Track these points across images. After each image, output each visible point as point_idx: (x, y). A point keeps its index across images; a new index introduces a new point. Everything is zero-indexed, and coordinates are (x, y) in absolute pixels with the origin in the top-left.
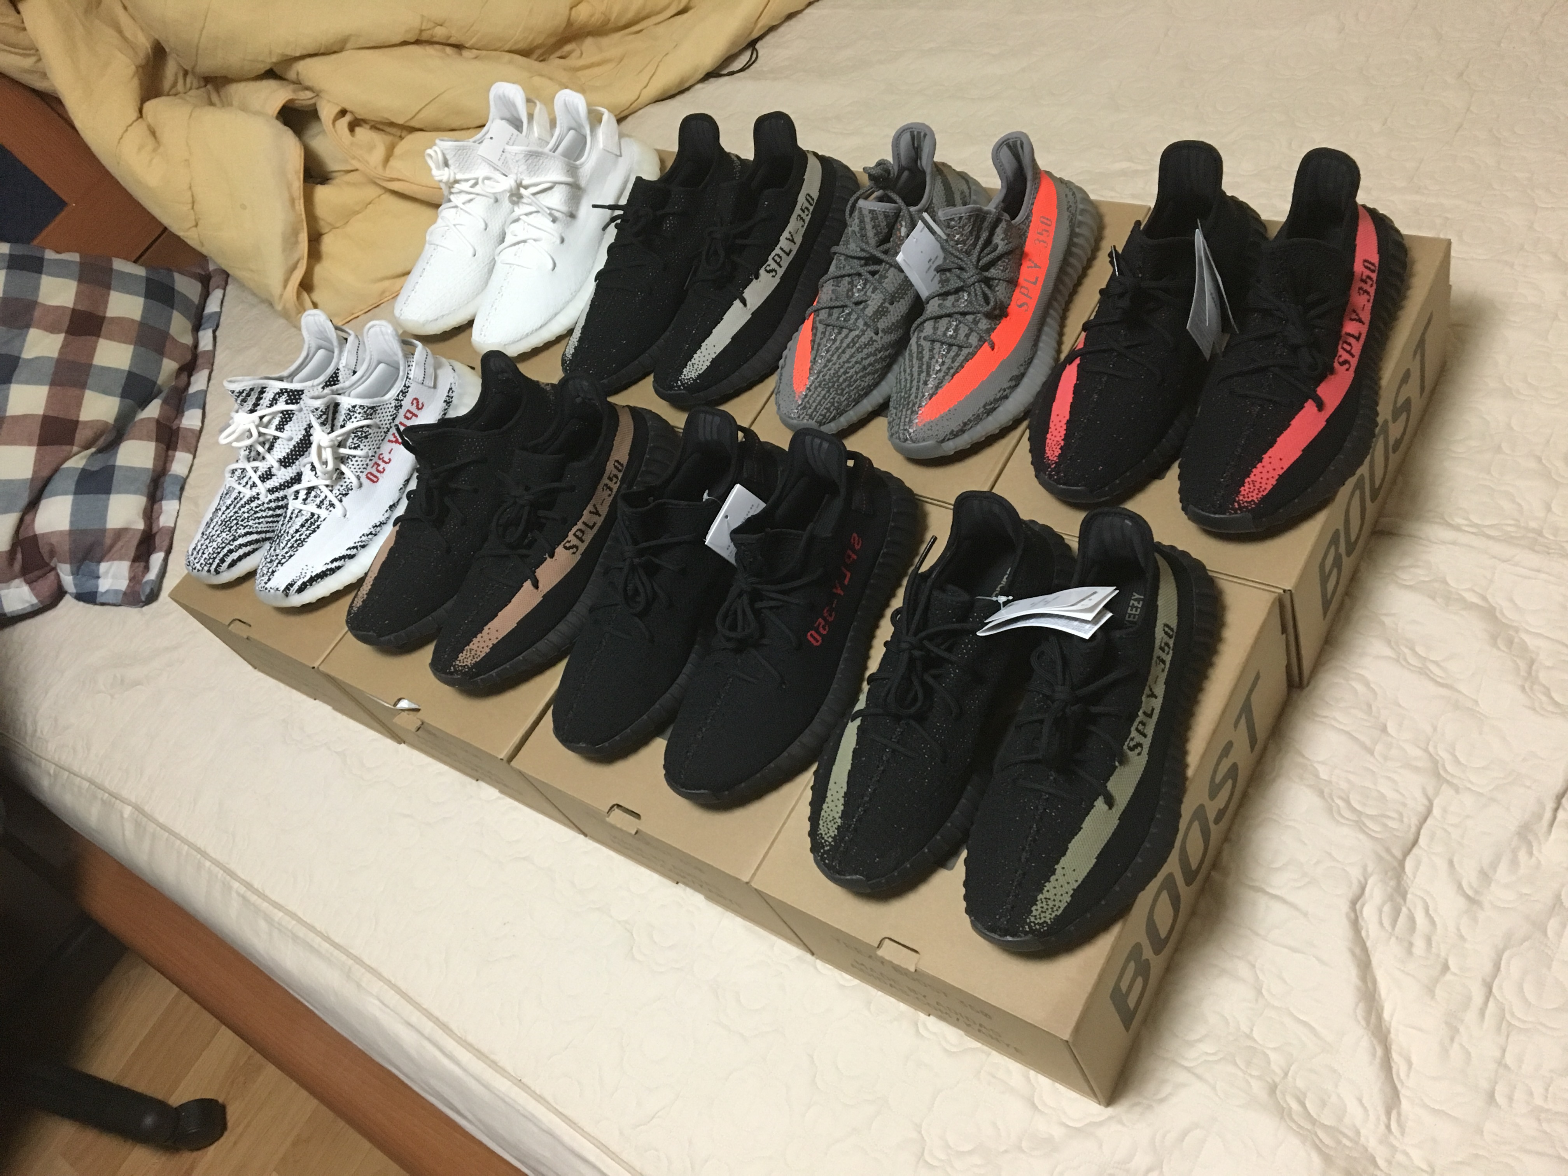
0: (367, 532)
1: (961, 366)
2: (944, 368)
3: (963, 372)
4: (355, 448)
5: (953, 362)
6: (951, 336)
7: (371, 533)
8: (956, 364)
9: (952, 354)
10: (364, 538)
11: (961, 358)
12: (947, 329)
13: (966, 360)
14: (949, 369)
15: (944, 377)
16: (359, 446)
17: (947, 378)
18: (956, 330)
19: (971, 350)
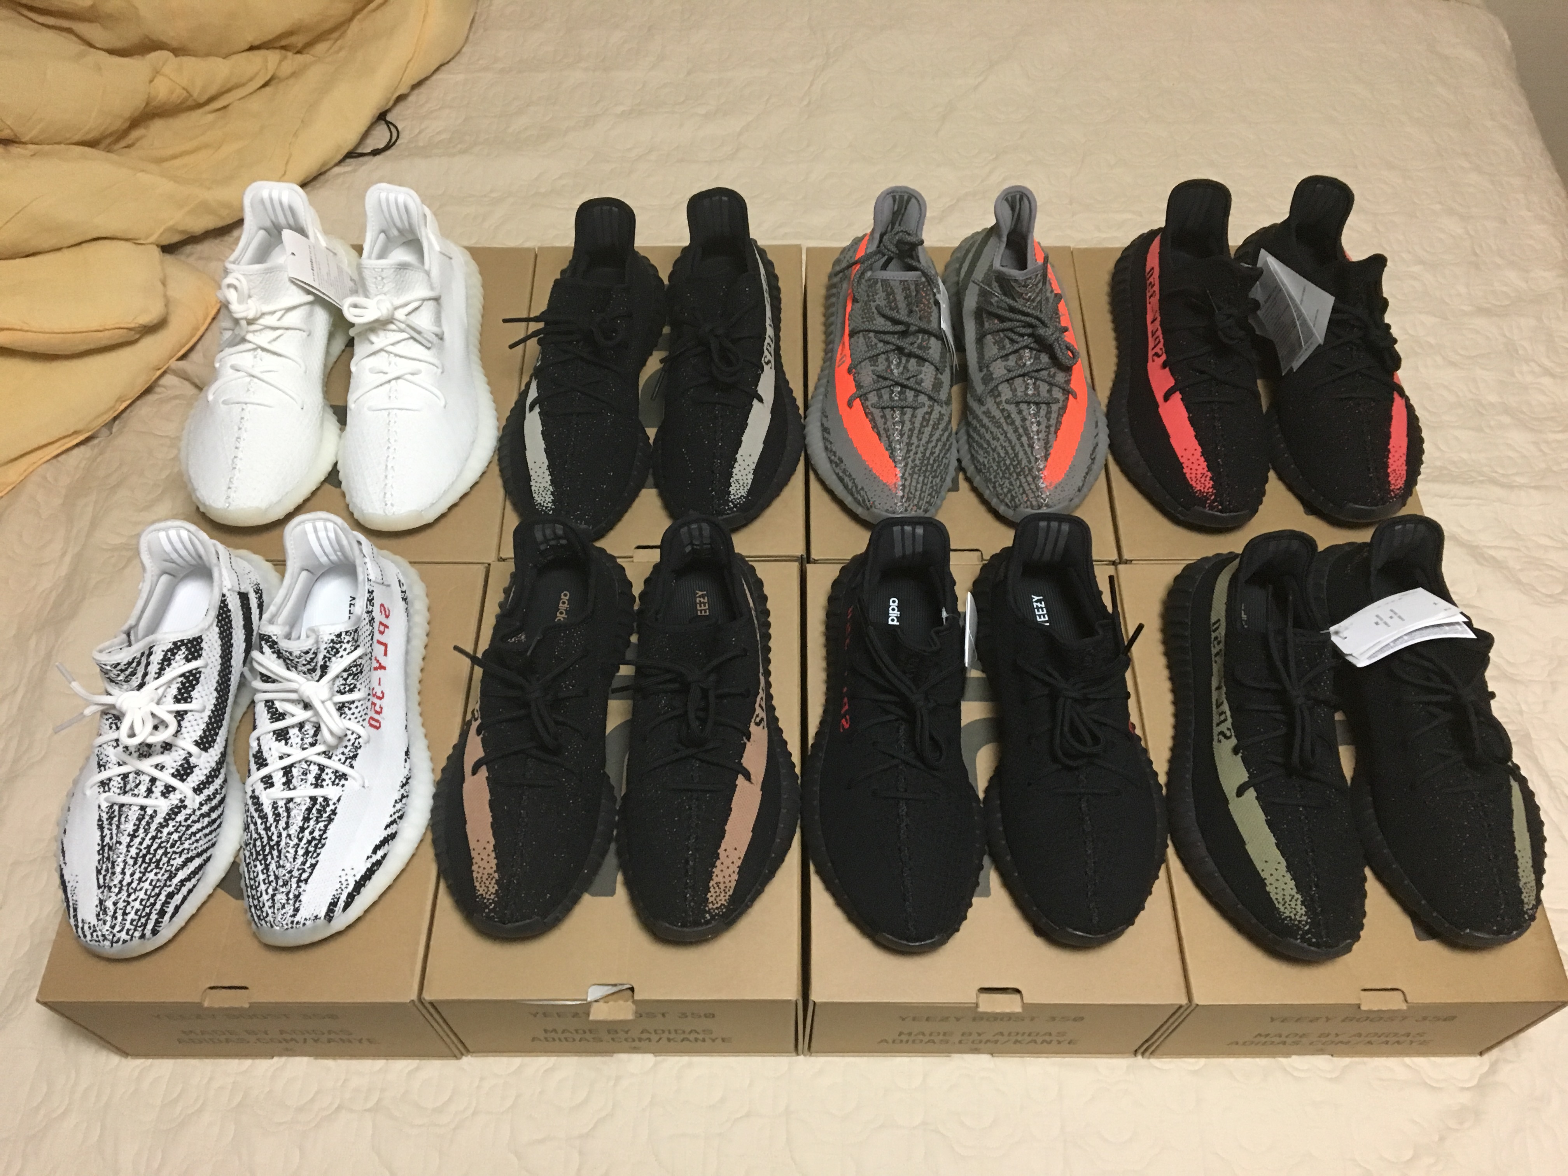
0: (398, 796)
1: (1059, 423)
2: (1043, 427)
3: (1063, 427)
4: (351, 691)
5: (1049, 420)
6: (1034, 395)
7: (403, 797)
8: (1053, 422)
9: (1043, 412)
10: (398, 806)
11: (1054, 416)
12: (1027, 388)
13: (1061, 414)
14: (1048, 427)
15: (1047, 436)
16: (355, 687)
17: (1050, 436)
18: (1036, 387)
19: (1060, 405)
